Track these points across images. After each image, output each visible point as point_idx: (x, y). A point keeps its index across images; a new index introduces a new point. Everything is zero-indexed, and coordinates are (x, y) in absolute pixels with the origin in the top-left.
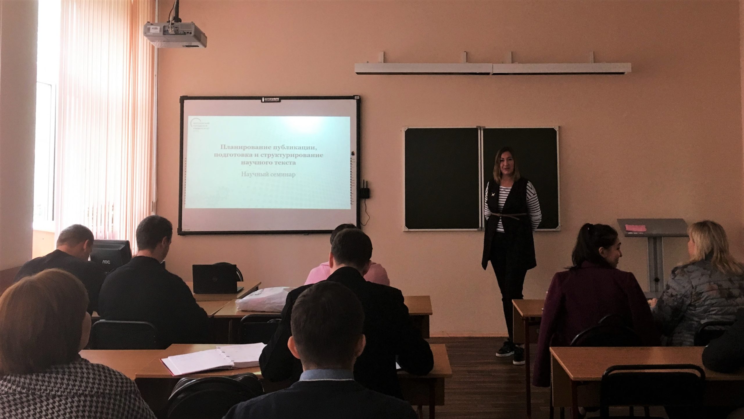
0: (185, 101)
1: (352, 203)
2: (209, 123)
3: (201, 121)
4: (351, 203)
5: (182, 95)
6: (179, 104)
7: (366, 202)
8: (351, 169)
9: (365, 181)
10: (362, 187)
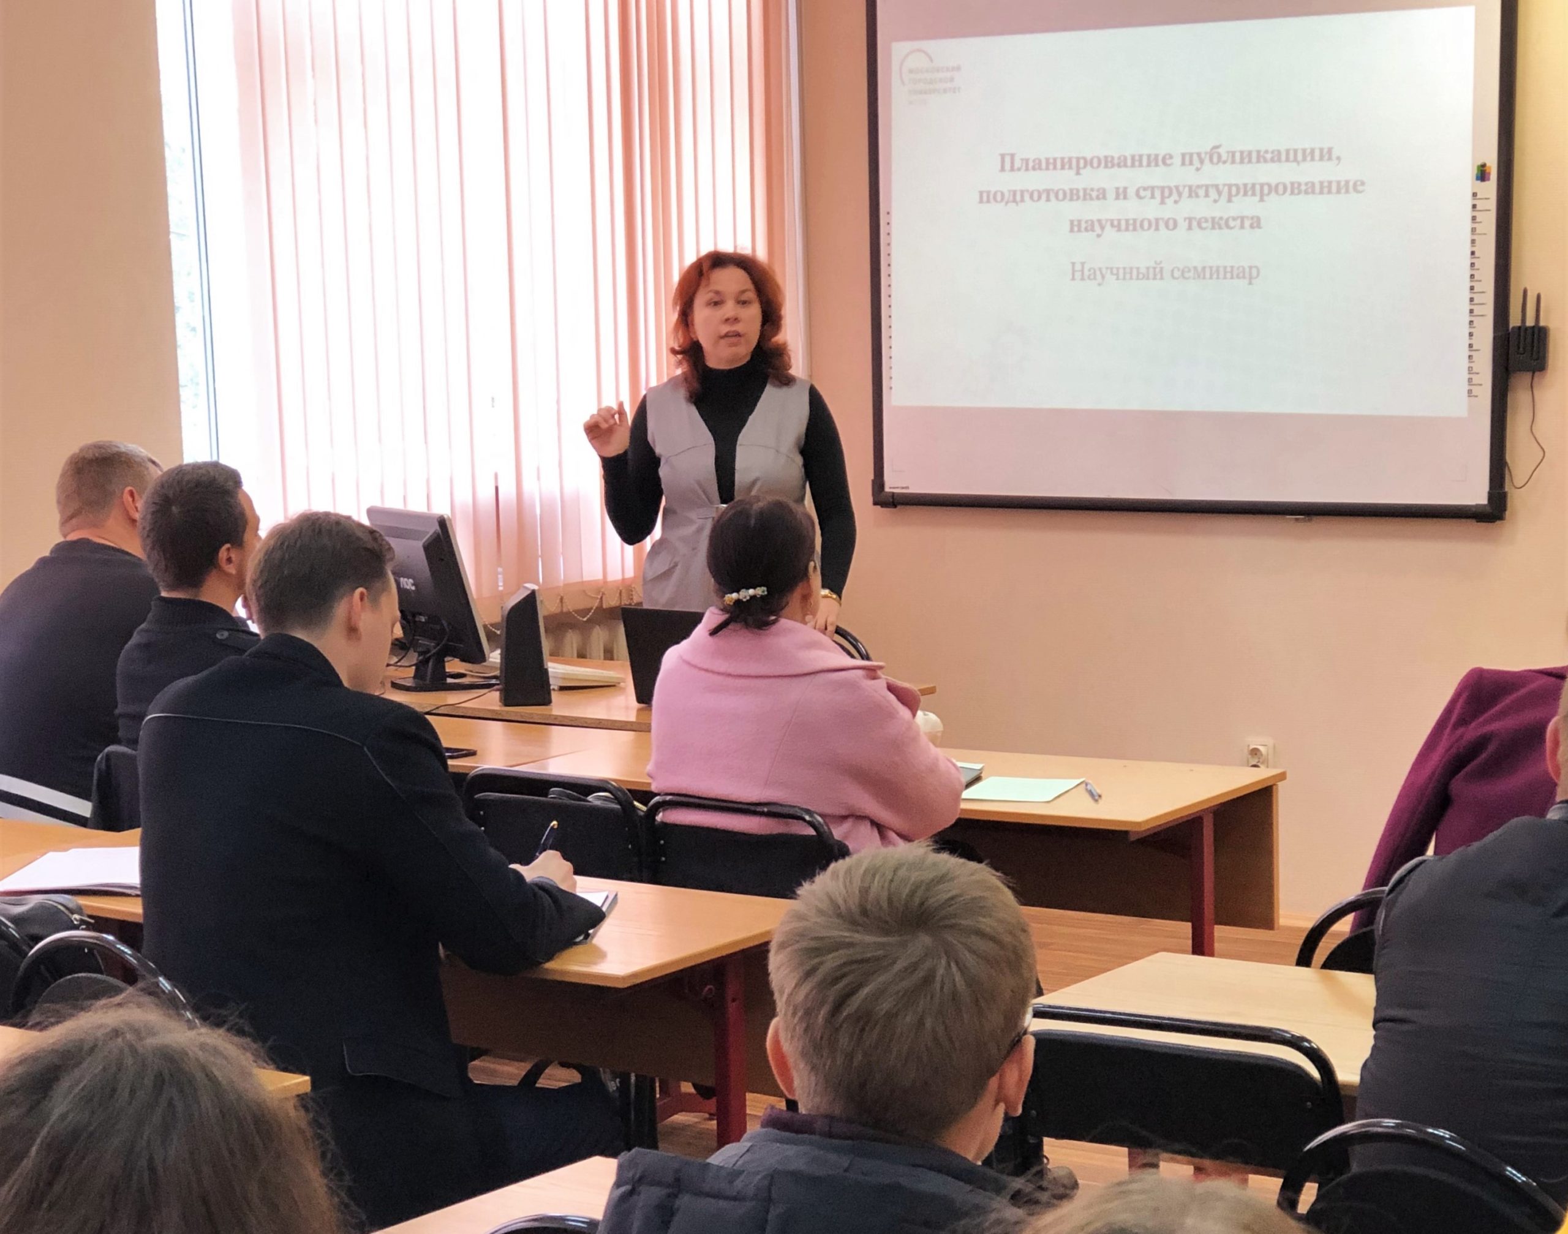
1: (1475, 390)
4: (1470, 392)
7: (1534, 385)
8: (1473, 242)
9: (1529, 293)
10: (1514, 321)
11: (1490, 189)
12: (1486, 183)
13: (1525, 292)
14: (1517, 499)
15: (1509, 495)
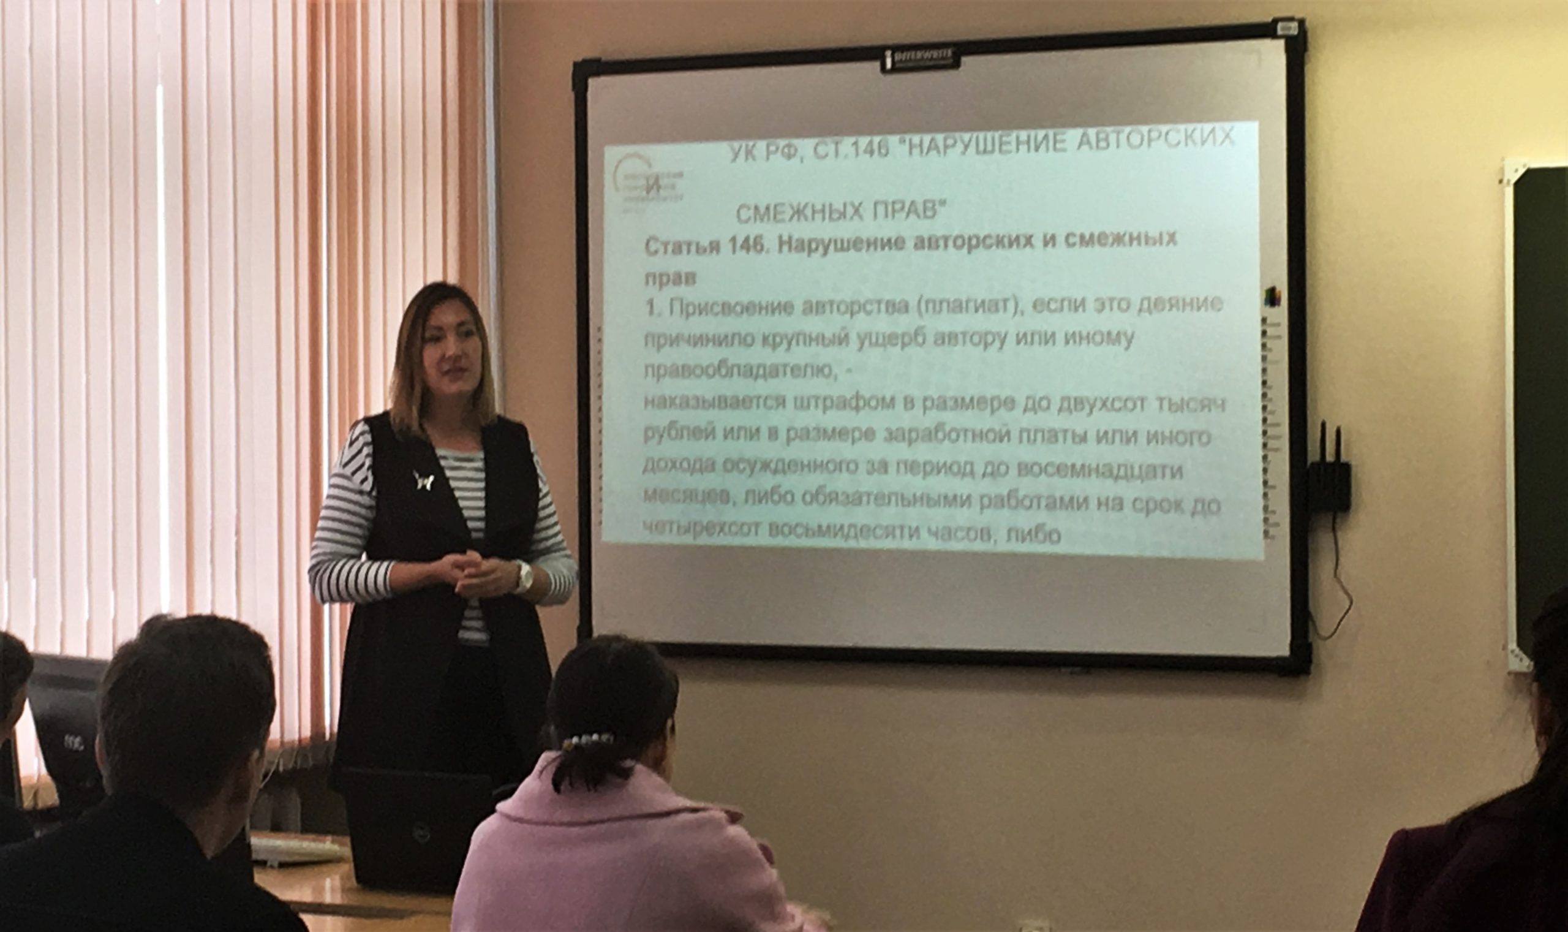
0: (592, 82)
1: (1272, 531)
2: (680, 175)
3: (650, 166)
4: (1266, 533)
5: (579, 59)
6: (571, 95)
7: (1337, 526)
8: (1264, 371)
9: (1328, 426)
10: (1313, 456)
11: (1281, 314)
12: (1276, 309)
13: (1323, 425)
14: (1324, 651)
15: (1314, 646)
